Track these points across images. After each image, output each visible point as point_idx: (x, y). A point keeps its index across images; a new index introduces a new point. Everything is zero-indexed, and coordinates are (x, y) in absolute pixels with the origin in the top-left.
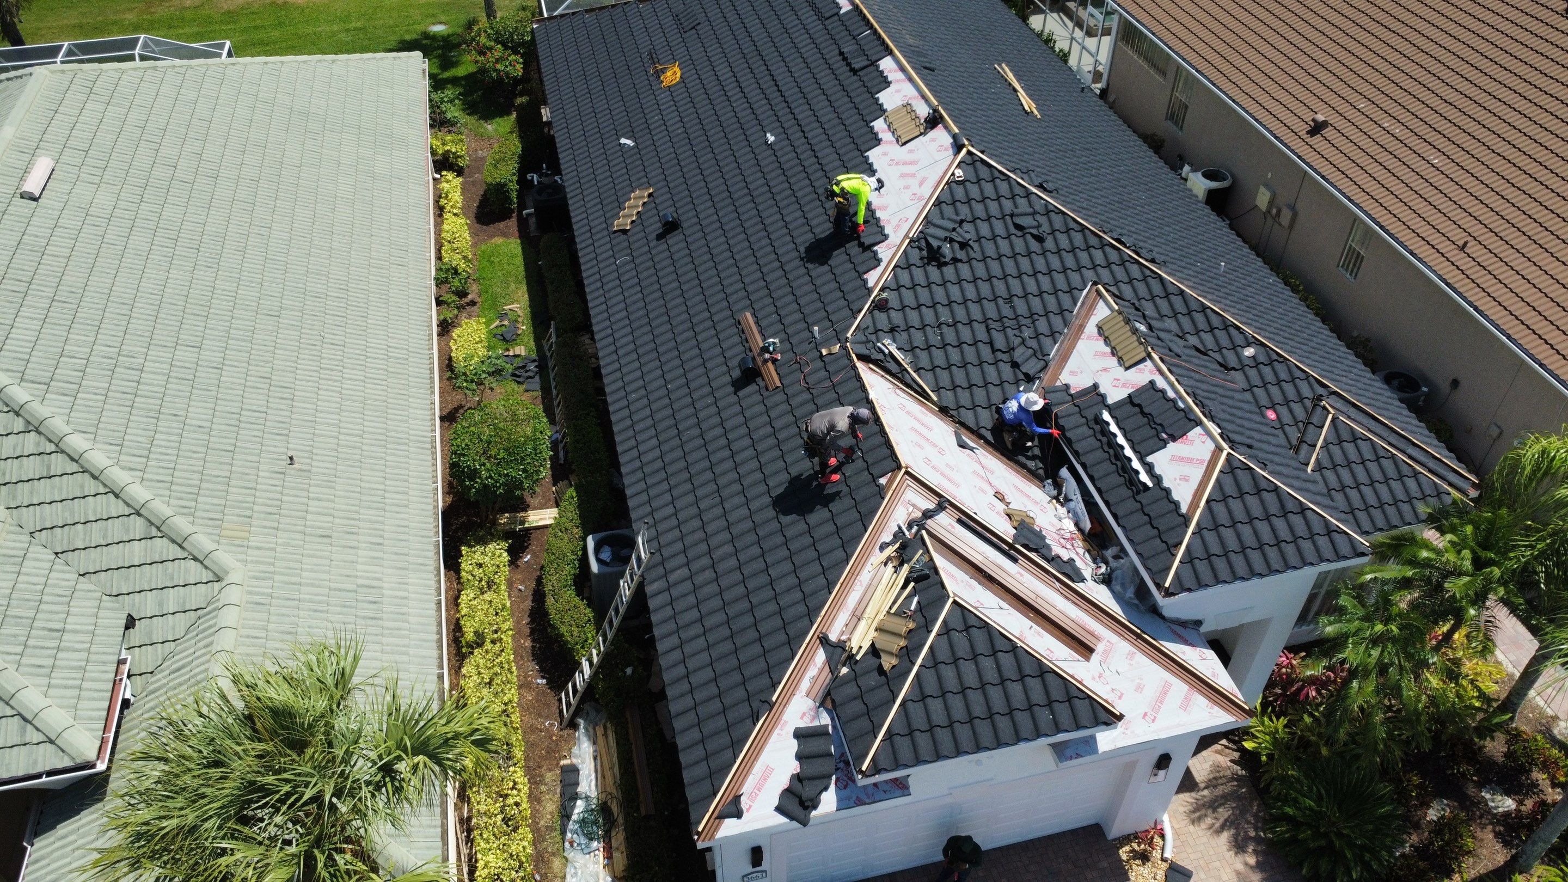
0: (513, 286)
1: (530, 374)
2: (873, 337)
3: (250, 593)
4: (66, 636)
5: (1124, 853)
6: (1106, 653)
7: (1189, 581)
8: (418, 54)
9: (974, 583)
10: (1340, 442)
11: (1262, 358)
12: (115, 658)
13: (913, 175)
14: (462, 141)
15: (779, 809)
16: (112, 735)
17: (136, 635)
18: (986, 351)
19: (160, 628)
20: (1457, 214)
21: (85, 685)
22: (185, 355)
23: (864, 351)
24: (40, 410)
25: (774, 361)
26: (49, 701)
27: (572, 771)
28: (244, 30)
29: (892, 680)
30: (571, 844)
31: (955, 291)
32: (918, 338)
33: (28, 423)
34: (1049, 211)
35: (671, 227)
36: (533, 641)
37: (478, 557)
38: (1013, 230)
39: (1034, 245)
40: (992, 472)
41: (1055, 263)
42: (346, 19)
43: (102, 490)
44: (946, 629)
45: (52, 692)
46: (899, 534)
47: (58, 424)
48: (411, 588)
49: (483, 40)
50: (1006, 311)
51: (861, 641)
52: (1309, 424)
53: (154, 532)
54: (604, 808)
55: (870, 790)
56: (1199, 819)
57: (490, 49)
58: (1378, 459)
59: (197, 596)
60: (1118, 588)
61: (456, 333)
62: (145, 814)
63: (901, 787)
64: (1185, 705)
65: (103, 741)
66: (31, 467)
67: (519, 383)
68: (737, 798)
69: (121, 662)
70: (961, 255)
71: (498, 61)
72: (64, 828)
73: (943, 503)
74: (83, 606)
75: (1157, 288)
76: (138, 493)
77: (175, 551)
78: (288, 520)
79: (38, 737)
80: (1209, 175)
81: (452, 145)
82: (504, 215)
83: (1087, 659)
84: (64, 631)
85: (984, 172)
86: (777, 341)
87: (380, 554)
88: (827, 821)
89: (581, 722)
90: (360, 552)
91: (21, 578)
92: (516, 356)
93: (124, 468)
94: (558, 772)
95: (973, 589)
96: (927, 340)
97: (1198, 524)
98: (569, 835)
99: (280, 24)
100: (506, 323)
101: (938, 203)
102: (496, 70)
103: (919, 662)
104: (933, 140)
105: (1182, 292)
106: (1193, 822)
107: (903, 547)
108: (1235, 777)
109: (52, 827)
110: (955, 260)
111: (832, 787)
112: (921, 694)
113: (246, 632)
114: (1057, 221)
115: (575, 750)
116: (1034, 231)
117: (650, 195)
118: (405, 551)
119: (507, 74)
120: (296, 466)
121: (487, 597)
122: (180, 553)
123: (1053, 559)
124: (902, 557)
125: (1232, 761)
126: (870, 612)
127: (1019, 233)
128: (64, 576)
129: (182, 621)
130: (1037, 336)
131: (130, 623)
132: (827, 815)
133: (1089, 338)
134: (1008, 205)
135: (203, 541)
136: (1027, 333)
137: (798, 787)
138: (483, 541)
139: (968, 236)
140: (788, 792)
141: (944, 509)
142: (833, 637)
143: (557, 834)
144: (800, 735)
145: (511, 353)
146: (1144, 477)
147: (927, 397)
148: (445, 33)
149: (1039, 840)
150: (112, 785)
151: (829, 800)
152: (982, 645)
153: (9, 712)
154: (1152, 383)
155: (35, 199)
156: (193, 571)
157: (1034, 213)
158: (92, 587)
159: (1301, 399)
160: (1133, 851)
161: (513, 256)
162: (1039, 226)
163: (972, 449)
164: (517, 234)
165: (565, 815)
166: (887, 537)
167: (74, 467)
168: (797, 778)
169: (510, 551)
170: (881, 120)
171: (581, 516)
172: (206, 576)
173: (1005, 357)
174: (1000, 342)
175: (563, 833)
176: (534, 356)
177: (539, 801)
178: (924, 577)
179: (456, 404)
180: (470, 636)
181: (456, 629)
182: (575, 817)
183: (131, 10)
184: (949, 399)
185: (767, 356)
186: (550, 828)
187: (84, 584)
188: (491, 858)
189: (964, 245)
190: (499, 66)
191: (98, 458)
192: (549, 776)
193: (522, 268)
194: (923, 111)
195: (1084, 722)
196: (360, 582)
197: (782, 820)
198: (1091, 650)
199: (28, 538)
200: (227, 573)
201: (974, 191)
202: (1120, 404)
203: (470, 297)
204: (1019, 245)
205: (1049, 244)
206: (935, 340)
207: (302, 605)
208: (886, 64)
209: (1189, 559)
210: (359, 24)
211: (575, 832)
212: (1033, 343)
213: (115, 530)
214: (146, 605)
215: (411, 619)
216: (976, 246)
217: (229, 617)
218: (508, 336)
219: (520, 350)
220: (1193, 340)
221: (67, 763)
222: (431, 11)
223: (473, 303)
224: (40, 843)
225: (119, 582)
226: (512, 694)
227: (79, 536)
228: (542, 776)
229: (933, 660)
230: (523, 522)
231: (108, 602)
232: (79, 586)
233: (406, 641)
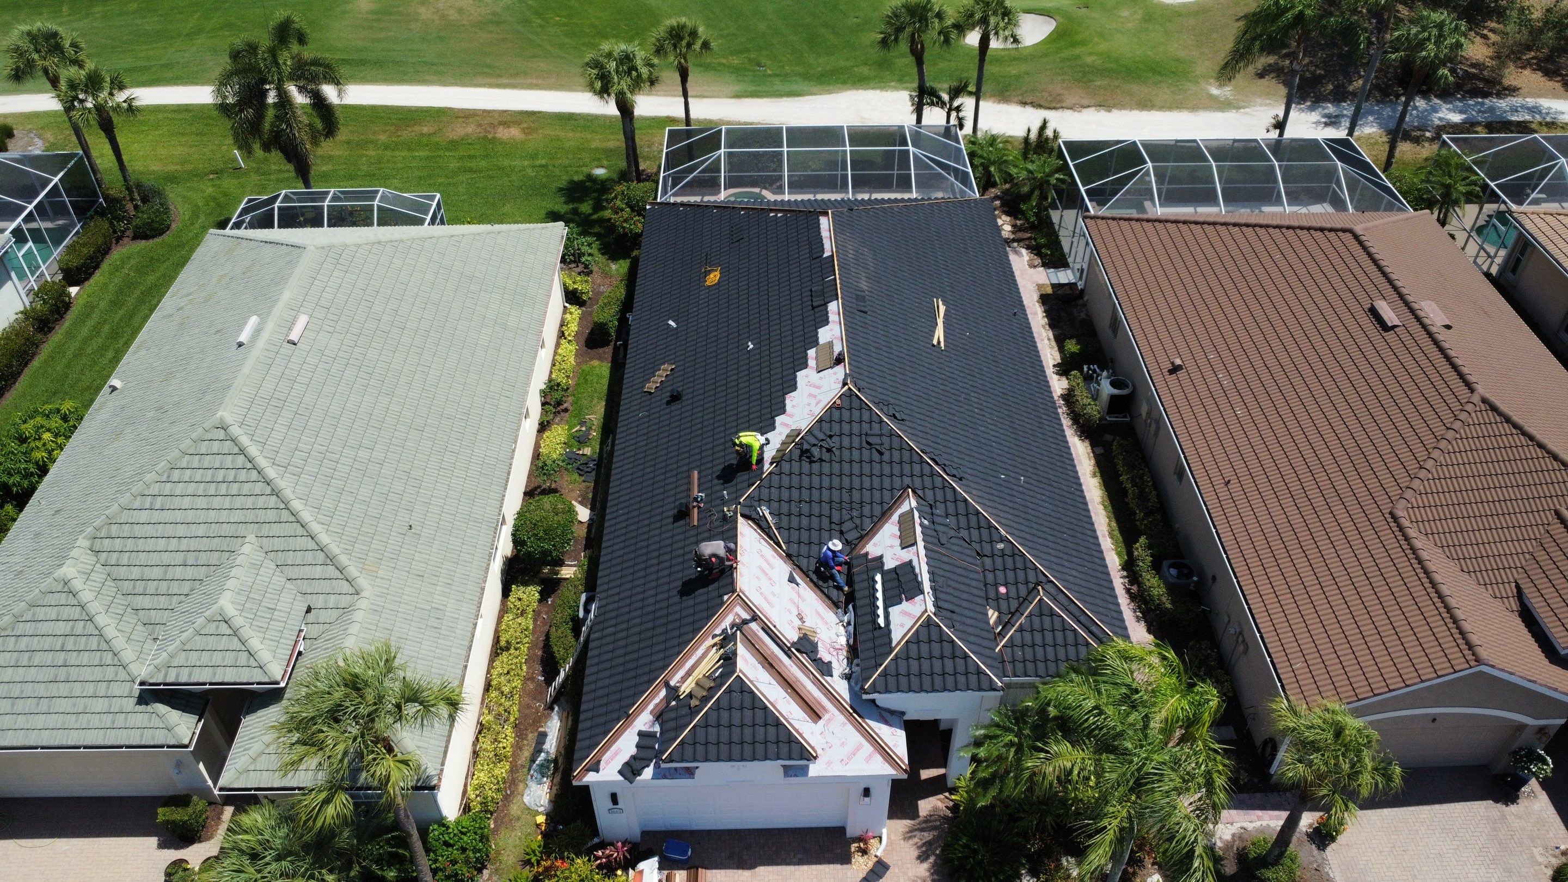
0: (595, 401)
1: (589, 470)
2: (756, 504)
3: (373, 604)
4: (276, 613)
5: (854, 847)
6: (829, 720)
7: (880, 686)
8: (562, 224)
9: (760, 667)
10: (1041, 615)
11: (1008, 552)
12: (298, 629)
13: (815, 397)
14: (586, 281)
15: (620, 772)
16: (290, 669)
17: (311, 617)
18: (825, 521)
19: (324, 616)
20: (1235, 457)
21: (282, 641)
22: (364, 454)
23: (747, 512)
24: (281, 484)
25: (699, 507)
26: (262, 646)
27: (543, 736)
28: (461, 158)
29: (694, 711)
30: (532, 777)
31: (816, 480)
32: (785, 508)
33: (273, 490)
34: (892, 434)
35: (675, 398)
36: (544, 652)
37: (520, 594)
38: (864, 444)
39: (876, 456)
40: (804, 600)
41: (887, 470)
42: (534, 156)
43: (305, 534)
44: (729, 691)
45: (265, 641)
46: (724, 631)
47: (288, 493)
48: (462, 613)
49: (618, 203)
50: (846, 498)
51: (686, 688)
52: (1025, 601)
53: (329, 562)
54: (555, 761)
55: (673, 771)
56: (910, 838)
57: (622, 210)
58: (1064, 630)
59: (345, 601)
60: (853, 684)
61: (547, 434)
62: (297, 709)
63: (690, 773)
64: (868, 759)
65: (285, 672)
66: (271, 515)
67: (580, 475)
68: (599, 761)
69: (301, 631)
70: (826, 456)
71: (625, 221)
72: (261, 713)
73: (755, 618)
74: (286, 597)
75: (950, 495)
76: (324, 538)
77: (337, 574)
78: (402, 563)
79: (255, 664)
80: (1113, 384)
81: (580, 285)
82: (605, 343)
83: (816, 722)
84: (275, 609)
85: (856, 404)
86: (703, 495)
87: (448, 590)
88: (645, 783)
89: (556, 708)
90: (438, 588)
91: (259, 577)
92: (583, 455)
93: (319, 523)
94: (536, 734)
95: (756, 669)
96: (790, 510)
97: (896, 655)
98: (532, 772)
99: (487, 156)
100: (584, 429)
101: (820, 421)
102: (624, 228)
103: (709, 705)
104: (835, 374)
105: (966, 500)
106: (905, 839)
107: (724, 639)
108: (945, 818)
109: (254, 711)
110: (821, 460)
111: (652, 765)
112: (705, 724)
113: (365, 625)
114: (896, 441)
115: (549, 724)
116: (878, 447)
117: (672, 370)
118: (463, 590)
119: (631, 230)
120: (413, 531)
121: (519, 620)
122: (340, 576)
123: (815, 660)
124: (722, 645)
125: (947, 807)
126: (695, 674)
127: (868, 447)
128: (279, 580)
129: (336, 613)
130: (862, 516)
131: (309, 610)
132: (644, 781)
133: (892, 523)
134: (866, 427)
135: (353, 571)
136: (855, 513)
137: (633, 762)
138: (526, 584)
139: (833, 445)
140: (627, 764)
141: (755, 620)
142: (672, 683)
143: (526, 770)
144: (641, 734)
145: (581, 452)
146: (881, 621)
147: (780, 547)
148: (604, 177)
149: (804, 829)
150: (286, 696)
151: (648, 773)
152: (748, 703)
153: (244, 648)
154: (911, 561)
155: (295, 344)
156: (345, 587)
157: (881, 435)
158: (292, 587)
159: (1027, 583)
160: (859, 847)
161: (600, 377)
162: (882, 444)
163: (797, 584)
164: (610, 359)
165: (533, 761)
166: (718, 631)
167: (292, 519)
168: (634, 758)
169: (541, 593)
170: (814, 350)
171: (586, 578)
172: (351, 590)
173: (837, 528)
174: (836, 518)
175: (529, 770)
176: (596, 456)
177: (521, 749)
178: (730, 659)
179: (536, 484)
180: (503, 643)
181: (497, 640)
182: (537, 762)
183: (385, 131)
184: (794, 549)
185: (695, 504)
186: (523, 766)
187: (289, 585)
188: (482, 774)
189: (829, 450)
190: (625, 225)
191: (306, 516)
192: (530, 736)
193: (606, 387)
194: (837, 349)
195: (793, 756)
196: (434, 605)
197: (621, 778)
198: (820, 718)
199: (264, 555)
200: (362, 591)
201: (846, 414)
202: (890, 571)
203: (565, 405)
204: (866, 454)
205: (886, 457)
206: (795, 510)
207: (399, 615)
208: (833, 307)
209: (885, 674)
210: (543, 162)
211: (535, 771)
212: (858, 521)
213: (309, 558)
214: (318, 602)
215: (458, 631)
216: (837, 452)
217: (358, 616)
218: (582, 439)
219: (587, 451)
220: (964, 533)
221: (267, 680)
222: (598, 156)
223: (566, 410)
224: (249, 718)
225: (306, 586)
226: (517, 683)
227: (290, 558)
228: (526, 735)
229: (717, 707)
230: (557, 574)
231: (299, 597)
232: (287, 586)
233: (450, 644)
